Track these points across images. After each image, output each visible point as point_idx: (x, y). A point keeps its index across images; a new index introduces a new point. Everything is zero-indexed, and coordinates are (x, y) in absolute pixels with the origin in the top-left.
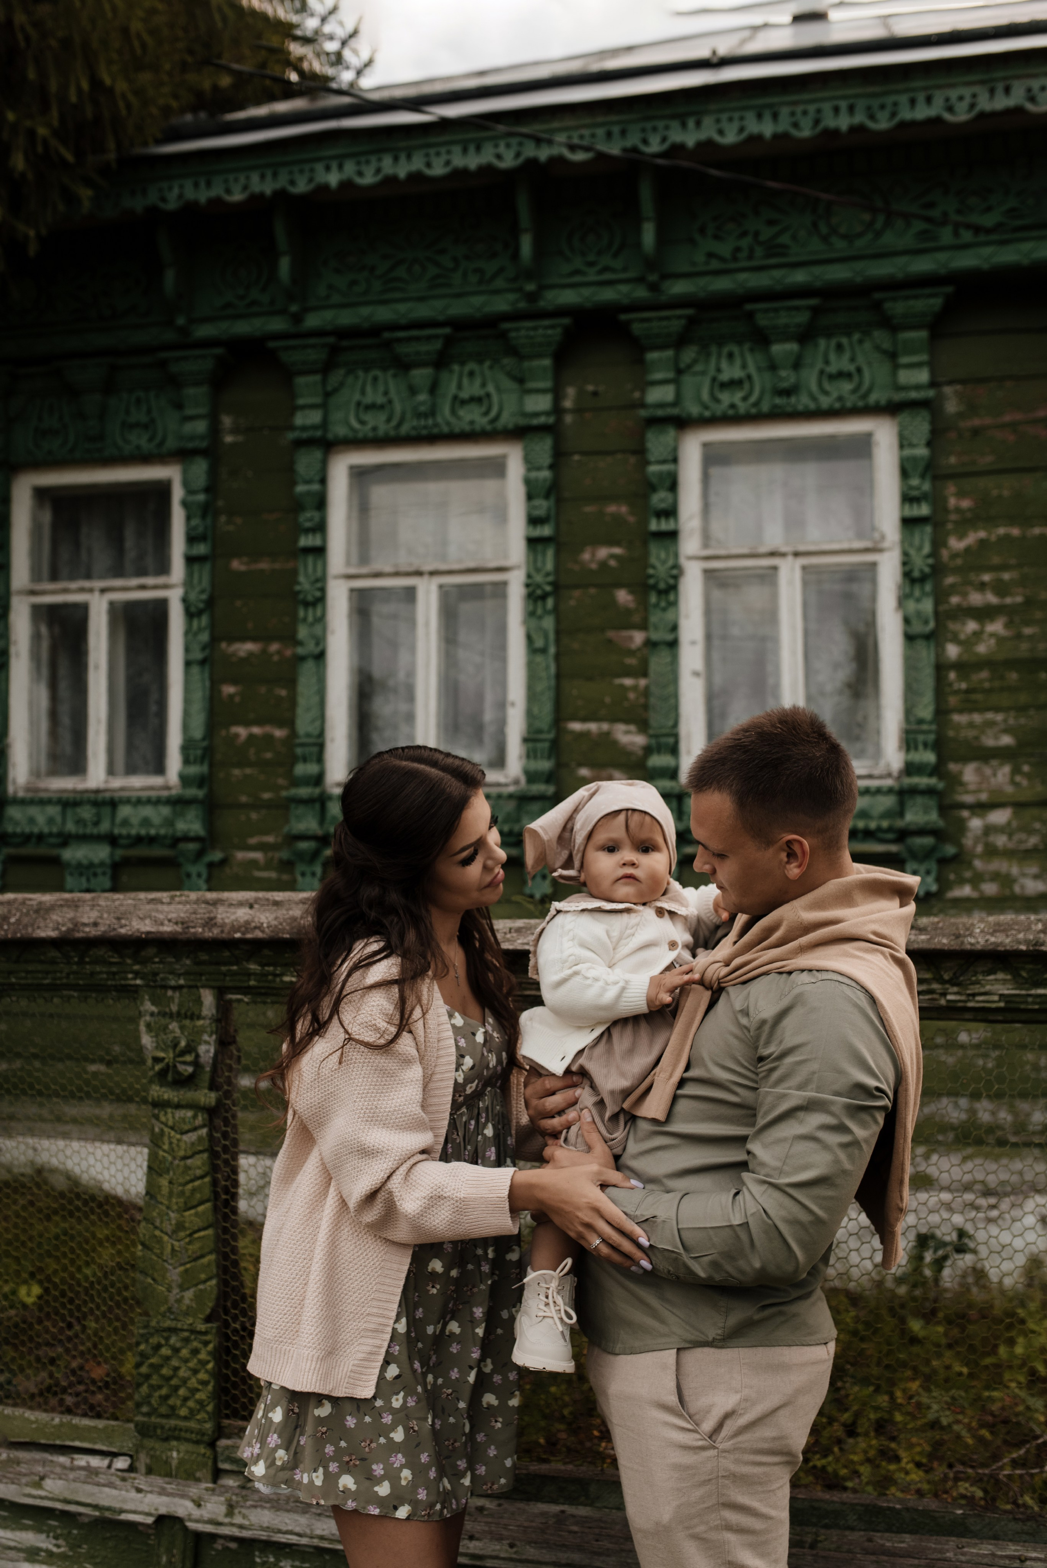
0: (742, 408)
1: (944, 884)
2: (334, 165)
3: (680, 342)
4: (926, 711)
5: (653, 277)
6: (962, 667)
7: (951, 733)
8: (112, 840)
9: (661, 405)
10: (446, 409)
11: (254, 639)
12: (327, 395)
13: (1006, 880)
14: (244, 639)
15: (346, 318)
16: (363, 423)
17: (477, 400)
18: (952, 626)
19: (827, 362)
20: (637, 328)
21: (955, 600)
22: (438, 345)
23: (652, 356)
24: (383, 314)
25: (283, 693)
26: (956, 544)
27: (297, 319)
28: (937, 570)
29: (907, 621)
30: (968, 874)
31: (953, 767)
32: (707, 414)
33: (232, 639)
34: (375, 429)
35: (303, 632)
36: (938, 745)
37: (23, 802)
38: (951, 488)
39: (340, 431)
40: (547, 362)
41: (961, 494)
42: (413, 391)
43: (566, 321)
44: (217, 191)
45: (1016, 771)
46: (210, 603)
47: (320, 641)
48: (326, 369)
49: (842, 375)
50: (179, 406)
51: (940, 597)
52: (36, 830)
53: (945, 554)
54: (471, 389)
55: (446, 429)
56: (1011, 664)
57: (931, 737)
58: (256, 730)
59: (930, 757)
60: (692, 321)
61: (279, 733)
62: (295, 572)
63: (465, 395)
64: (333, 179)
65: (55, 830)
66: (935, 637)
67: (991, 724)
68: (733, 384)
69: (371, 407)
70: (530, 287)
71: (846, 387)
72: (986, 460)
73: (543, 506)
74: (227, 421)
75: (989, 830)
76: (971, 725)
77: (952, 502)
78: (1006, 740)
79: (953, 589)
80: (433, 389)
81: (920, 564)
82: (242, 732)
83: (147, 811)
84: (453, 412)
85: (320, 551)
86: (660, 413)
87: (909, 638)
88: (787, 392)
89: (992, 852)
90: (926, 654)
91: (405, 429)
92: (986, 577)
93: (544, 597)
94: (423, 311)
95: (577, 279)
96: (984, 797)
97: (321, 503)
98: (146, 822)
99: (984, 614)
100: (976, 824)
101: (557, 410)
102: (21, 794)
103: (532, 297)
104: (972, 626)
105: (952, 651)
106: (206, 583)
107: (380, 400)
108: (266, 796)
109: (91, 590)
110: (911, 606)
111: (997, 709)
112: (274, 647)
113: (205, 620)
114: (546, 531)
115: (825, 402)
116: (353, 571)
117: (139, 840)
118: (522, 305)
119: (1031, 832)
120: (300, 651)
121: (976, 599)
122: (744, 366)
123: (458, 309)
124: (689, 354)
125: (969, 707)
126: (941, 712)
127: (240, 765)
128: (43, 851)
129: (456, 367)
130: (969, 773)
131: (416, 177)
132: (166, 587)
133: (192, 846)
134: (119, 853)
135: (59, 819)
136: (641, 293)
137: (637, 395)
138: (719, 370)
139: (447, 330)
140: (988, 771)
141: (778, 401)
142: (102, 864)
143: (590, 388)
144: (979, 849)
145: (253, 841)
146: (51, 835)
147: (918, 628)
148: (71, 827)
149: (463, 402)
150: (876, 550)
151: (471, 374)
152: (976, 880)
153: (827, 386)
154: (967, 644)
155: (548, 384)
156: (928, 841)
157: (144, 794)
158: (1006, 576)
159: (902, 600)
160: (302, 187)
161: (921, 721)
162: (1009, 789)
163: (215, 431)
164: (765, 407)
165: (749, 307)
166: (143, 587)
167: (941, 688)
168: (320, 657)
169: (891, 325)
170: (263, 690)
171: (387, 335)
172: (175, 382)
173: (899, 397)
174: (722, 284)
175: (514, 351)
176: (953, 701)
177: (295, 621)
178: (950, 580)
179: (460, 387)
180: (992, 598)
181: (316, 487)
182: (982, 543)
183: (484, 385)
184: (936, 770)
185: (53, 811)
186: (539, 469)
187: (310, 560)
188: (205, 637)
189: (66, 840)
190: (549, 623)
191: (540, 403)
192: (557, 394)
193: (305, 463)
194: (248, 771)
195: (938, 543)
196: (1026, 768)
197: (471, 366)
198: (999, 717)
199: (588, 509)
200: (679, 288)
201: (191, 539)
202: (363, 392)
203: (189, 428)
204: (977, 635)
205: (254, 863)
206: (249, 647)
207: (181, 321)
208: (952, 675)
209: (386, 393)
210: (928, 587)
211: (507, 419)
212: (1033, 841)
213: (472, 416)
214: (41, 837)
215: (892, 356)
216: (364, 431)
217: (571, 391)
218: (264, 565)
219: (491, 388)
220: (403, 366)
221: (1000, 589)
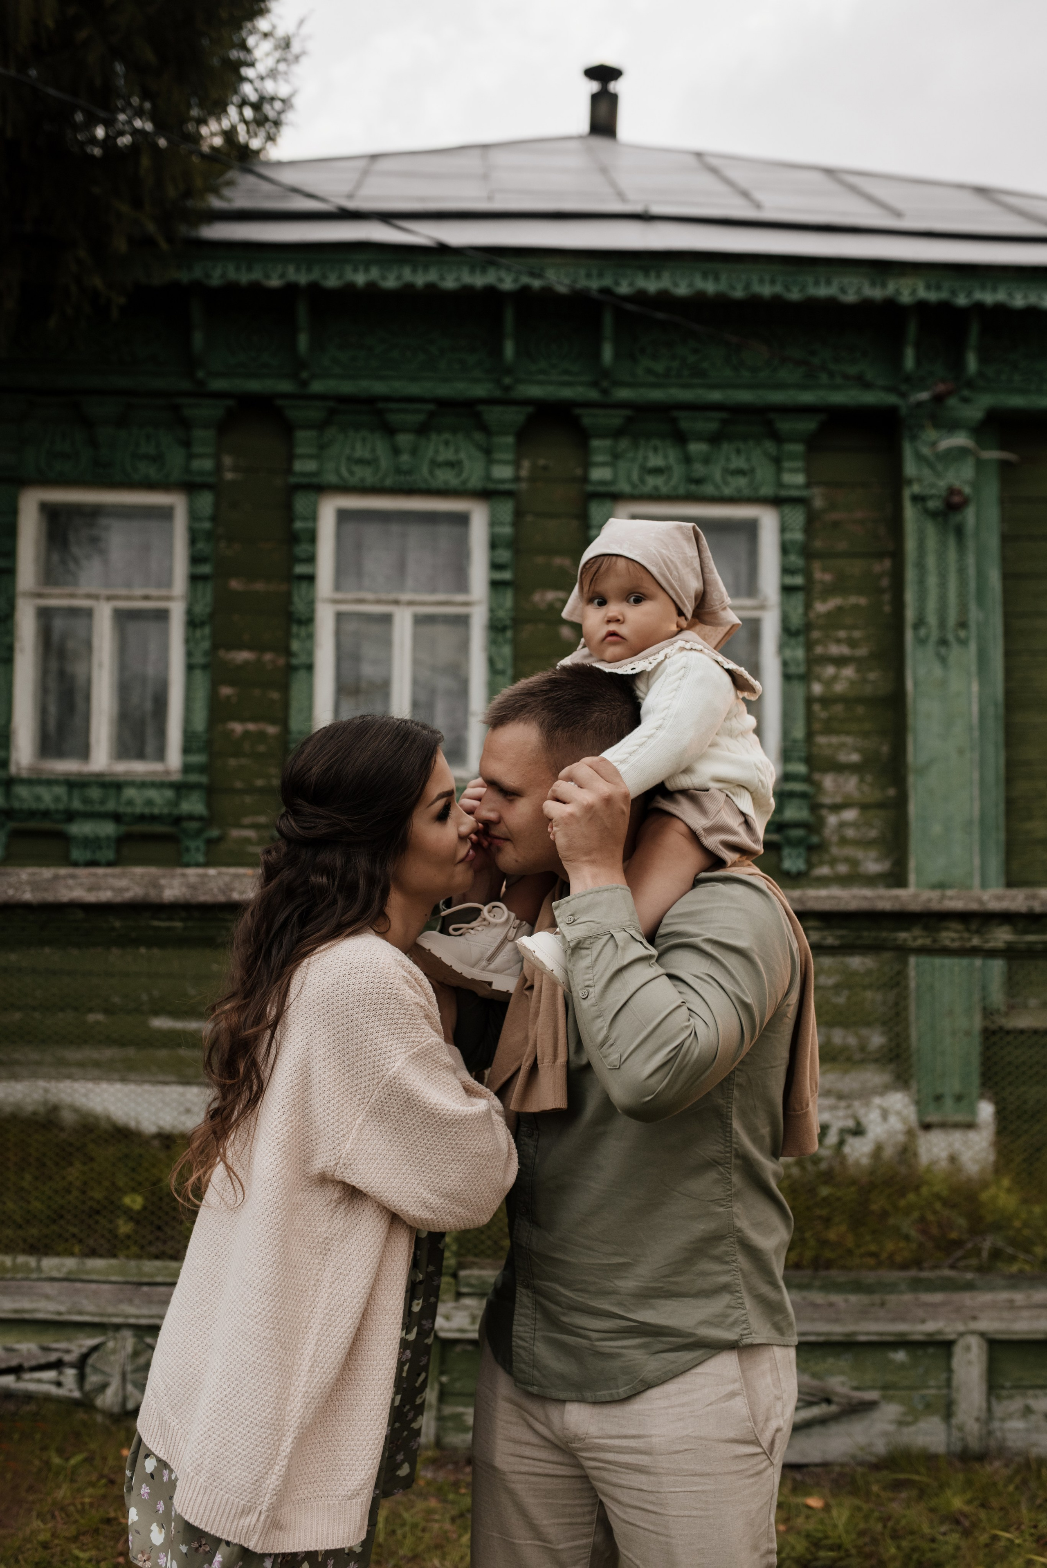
0: (664, 490)
1: (810, 865)
2: (361, 268)
3: (617, 434)
4: (799, 733)
5: (605, 384)
6: (826, 701)
7: (815, 750)
8: (117, 818)
9: (603, 483)
10: (425, 470)
11: (250, 648)
12: (322, 447)
13: (854, 863)
14: (241, 647)
15: (347, 387)
16: (352, 473)
17: (451, 464)
18: (817, 669)
19: (728, 459)
20: (587, 421)
21: (819, 650)
22: (421, 418)
23: (596, 443)
24: (379, 388)
25: (275, 695)
26: (821, 607)
27: (305, 384)
28: (808, 627)
29: (785, 664)
30: (826, 857)
31: (817, 776)
32: (636, 492)
33: (230, 647)
34: (362, 480)
35: (295, 646)
36: (808, 760)
37: (29, 782)
38: (816, 566)
39: (332, 478)
40: (510, 440)
41: (824, 570)
42: (396, 451)
43: (530, 409)
44: (256, 275)
45: (862, 780)
46: (212, 616)
47: (310, 653)
48: (321, 426)
49: (740, 472)
50: (187, 444)
51: (809, 646)
52: (42, 807)
53: (812, 615)
54: (446, 454)
55: (423, 486)
56: (860, 700)
57: (803, 754)
58: (251, 727)
59: (800, 768)
60: (630, 420)
61: (272, 730)
62: (289, 596)
63: (441, 458)
64: (360, 279)
65: (61, 807)
66: (806, 678)
67: (843, 745)
68: (657, 471)
69: (361, 462)
70: (507, 381)
71: (742, 481)
72: (842, 546)
73: (505, 555)
74: (228, 460)
75: (842, 825)
76: (830, 745)
77: (818, 575)
78: (855, 758)
79: (818, 642)
80: (414, 452)
81: (796, 620)
82: (238, 728)
83: (152, 793)
84: (431, 472)
85: (310, 579)
86: (601, 489)
87: (787, 677)
88: (698, 481)
89: (844, 841)
90: (799, 691)
91: (388, 482)
92: (842, 634)
93: (503, 629)
94: (414, 389)
95: (541, 377)
96: (838, 800)
97: (312, 537)
98: (150, 802)
99: (840, 661)
100: (832, 820)
101: (517, 479)
102: (24, 774)
103: (507, 389)
104: (830, 670)
105: (817, 689)
106: (209, 598)
107: (367, 455)
108: (260, 783)
109: (96, 597)
110: (788, 653)
111: (848, 733)
112: (268, 657)
113: (207, 630)
114: (507, 575)
115: (727, 491)
116: (339, 596)
117: (142, 818)
118: (498, 393)
119: (871, 826)
120: (294, 661)
121: (835, 650)
122: (666, 457)
123: (444, 390)
124: (624, 444)
125: (828, 730)
126: (810, 735)
127: (236, 754)
128: (47, 825)
129: (434, 436)
130: (828, 781)
131: (431, 287)
132: (168, 598)
133: (194, 825)
134: (123, 829)
135: (65, 798)
136: (593, 395)
137: (579, 472)
138: (646, 458)
139: (431, 407)
140: (841, 779)
141: (693, 487)
142: (108, 838)
143: (541, 462)
144: (835, 839)
145: (247, 820)
146: (57, 811)
147: (793, 670)
148: (77, 805)
149: (440, 465)
150: (762, 607)
151: (447, 443)
152: (833, 862)
153: (730, 479)
154: (829, 683)
155: (509, 456)
156: (799, 833)
157: (148, 779)
158: (857, 634)
159: (782, 647)
160: (332, 282)
161: (795, 741)
162: (856, 795)
163: (219, 468)
164: (681, 491)
165: (676, 414)
166: (147, 598)
167: (810, 716)
168: (310, 668)
169: (777, 438)
170: (257, 692)
171: (381, 405)
172: (186, 424)
173: (784, 493)
174: (656, 395)
175: (484, 428)
176: (817, 726)
177: (288, 635)
178: (816, 634)
179: (437, 452)
180: (845, 650)
181: (309, 525)
182: (840, 609)
183: (457, 451)
184: (807, 779)
185: (61, 791)
186: (502, 524)
187: (304, 585)
188: (206, 645)
189: (71, 816)
190: (507, 650)
191: (503, 472)
192: (517, 464)
193: (300, 503)
194: (243, 761)
195: (808, 606)
196: (869, 778)
197: (446, 436)
198: (849, 740)
199: (540, 560)
200: (623, 394)
201: (195, 560)
202: (353, 448)
203: (196, 464)
204: (835, 678)
205: (247, 841)
206: (244, 656)
207: (200, 374)
208: (817, 707)
209: (373, 450)
210: (801, 639)
211: (475, 481)
212: (873, 833)
213: (444, 477)
214: (46, 814)
215: (777, 461)
216: (353, 481)
217: (526, 464)
218: (259, 586)
219: (462, 455)
220: (390, 431)
221: (852, 643)
